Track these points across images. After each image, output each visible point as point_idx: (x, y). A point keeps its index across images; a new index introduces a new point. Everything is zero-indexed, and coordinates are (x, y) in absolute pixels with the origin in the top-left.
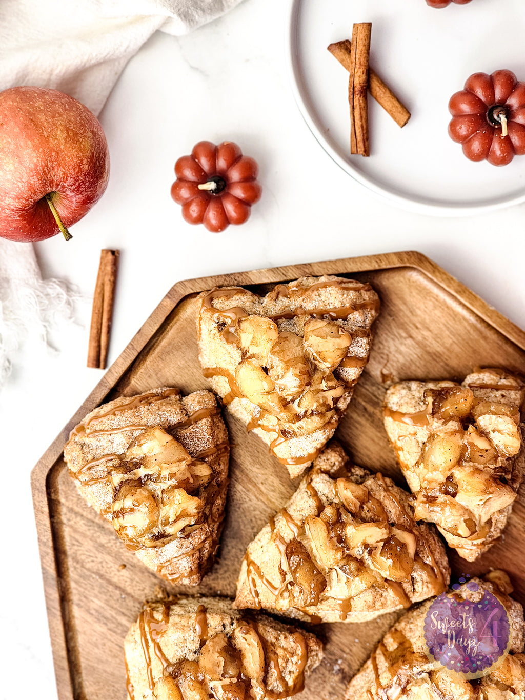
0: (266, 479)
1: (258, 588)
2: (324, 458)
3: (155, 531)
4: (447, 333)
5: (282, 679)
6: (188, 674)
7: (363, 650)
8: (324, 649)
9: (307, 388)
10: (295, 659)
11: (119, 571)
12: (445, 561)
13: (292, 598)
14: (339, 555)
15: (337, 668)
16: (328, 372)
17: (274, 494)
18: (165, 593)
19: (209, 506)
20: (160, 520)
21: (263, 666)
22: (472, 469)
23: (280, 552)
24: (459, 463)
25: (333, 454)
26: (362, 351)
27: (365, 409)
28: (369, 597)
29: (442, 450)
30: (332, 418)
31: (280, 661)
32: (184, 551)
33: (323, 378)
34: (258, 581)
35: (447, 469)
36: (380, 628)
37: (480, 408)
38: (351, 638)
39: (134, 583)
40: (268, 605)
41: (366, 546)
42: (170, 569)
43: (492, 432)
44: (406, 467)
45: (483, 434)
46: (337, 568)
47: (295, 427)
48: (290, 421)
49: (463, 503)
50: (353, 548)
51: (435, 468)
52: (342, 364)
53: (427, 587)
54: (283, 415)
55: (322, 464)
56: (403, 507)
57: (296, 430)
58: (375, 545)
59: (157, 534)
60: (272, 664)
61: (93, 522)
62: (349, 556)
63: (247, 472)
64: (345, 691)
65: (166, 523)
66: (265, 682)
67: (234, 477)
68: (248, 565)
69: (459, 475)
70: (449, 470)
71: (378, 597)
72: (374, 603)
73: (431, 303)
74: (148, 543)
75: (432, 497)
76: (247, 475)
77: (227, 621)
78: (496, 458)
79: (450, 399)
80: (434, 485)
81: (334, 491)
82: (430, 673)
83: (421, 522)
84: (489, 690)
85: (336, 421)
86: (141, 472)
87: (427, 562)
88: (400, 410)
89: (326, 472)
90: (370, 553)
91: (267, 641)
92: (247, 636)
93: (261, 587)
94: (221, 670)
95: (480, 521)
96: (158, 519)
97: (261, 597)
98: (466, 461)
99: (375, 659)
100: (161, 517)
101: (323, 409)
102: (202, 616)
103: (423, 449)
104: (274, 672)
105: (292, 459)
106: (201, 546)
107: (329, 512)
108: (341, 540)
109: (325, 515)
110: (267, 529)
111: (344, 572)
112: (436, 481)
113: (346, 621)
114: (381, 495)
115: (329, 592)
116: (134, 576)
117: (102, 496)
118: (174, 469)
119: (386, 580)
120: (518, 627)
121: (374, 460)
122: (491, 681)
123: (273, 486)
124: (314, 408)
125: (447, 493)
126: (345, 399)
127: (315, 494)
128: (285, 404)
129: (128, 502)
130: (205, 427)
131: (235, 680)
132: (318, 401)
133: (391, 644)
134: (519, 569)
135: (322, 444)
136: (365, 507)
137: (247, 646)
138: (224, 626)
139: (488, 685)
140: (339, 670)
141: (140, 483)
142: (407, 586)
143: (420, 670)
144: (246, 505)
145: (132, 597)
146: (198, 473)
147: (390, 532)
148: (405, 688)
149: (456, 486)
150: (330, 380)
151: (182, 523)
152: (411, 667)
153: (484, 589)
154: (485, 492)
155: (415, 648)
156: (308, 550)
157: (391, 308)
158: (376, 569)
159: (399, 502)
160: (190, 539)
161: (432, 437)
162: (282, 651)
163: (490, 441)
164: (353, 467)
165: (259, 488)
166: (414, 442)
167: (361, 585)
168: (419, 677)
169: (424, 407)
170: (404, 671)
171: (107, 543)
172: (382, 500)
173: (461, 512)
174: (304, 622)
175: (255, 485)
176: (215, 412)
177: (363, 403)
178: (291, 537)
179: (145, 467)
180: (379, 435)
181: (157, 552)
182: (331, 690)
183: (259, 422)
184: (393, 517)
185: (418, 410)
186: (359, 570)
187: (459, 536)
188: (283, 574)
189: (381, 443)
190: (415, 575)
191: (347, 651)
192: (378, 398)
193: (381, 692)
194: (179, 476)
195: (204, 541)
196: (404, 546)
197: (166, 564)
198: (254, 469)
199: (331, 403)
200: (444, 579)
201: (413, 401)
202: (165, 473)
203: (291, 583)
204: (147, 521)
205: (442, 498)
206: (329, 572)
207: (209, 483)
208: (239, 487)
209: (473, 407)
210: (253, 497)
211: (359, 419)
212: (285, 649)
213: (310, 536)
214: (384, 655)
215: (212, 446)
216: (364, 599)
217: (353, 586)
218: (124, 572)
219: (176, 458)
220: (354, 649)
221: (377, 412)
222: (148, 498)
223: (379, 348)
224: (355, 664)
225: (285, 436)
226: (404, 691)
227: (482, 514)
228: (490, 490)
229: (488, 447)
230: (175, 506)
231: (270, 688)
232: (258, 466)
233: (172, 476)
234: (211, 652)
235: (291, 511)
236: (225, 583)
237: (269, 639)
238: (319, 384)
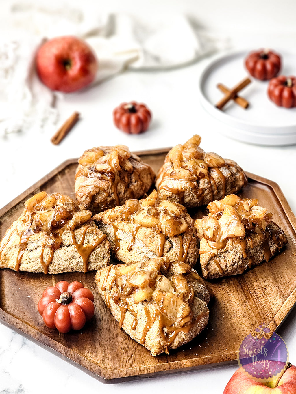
5: (84, 239)
9: (194, 159)
19: (119, 177)
32: (95, 184)
41: (166, 210)
47: (178, 170)
48: (177, 166)
49: (220, 222)
50: (160, 207)
52: (214, 168)
53: (175, 256)
57: (177, 173)
58: (169, 213)
62: (155, 208)
71: (152, 235)
72: (148, 236)
85: (194, 184)
87: (184, 247)
90: (164, 213)
101: (194, 172)
115: (134, 216)
126: (204, 182)
128: (181, 161)
131: (68, 210)
158: (161, 221)
181: (85, 179)
186: (154, 215)
190: (174, 244)
199: (198, 173)
216: (145, 231)
227: (224, 232)
238: (200, 162)
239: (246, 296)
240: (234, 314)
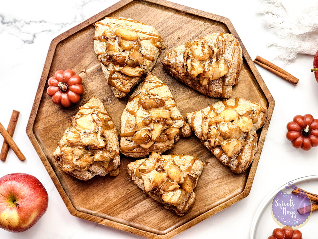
0: (188, 104)
1: (152, 83)
2: (189, 128)
3: (191, 56)
4: (213, 193)
5: (117, 78)
6: (136, 46)
7: (111, 112)
8: (117, 98)
9: (219, 133)
10: (122, 86)
11: (178, 35)
12: (132, 156)
13: (145, 94)
14: (154, 118)
15: (109, 99)
16: (222, 143)
17: (182, 104)
18: (163, 49)
19: (190, 79)
20: (194, 59)
21: (126, 74)
22: (164, 180)
23: (163, 97)
24: (168, 176)
25: (188, 132)
26: (223, 159)
27: (198, 151)
28: (133, 122)
29: (176, 172)
30: (204, 138)
31: (124, 81)
32: (178, 63)
33: (220, 141)
34: (155, 85)
35: (168, 171)
36: (116, 121)
37: (184, 193)
38: (117, 109)
39: (172, 39)
40: (145, 84)
41: (152, 130)
42: (173, 55)
43: (174, 193)
44: (173, 157)
45: (175, 190)
46: (149, 116)
47: (207, 123)
48: (210, 122)
49: (152, 172)
50: (154, 125)
51: (170, 167)
52: (222, 149)
53: (126, 145)
54: (213, 120)
55: (187, 127)
56: (159, 149)
57: (205, 123)
58: (151, 133)
59: (189, 56)
60: (124, 77)
61: (200, 34)
62: (151, 122)
63: (194, 98)
64: (99, 99)
65: (192, 61)
66: (119, 72)
67: (195, 92)
68: (161, 83)
69: (164, 175)
70: (167, 172)
71: (131, 126)
72: (130, 124)
73: (226, 192)
74: (187, 51)
75: (159, 162)
76: (193, 97)
77: (146, 67)
78: (164, 191)
79: (191, 183)
80: (164, 164)
81: (175, 127)
82: (97, 133)
83: (151, 153)
84: (82, 151)
85: (202, 139)
86: (214, 60)
87: (135, 149)
88: (194, 163)
89: (183, 127)
90: (149, 130)
91: (133, 79)
92: (138, 72)
93: (152, 85)
94: (132, 58)
95: (143, 175)
96: (195, 59)
97: (149, 83)
98: (167, 179)
99: (107, 115)
100: (195, 60)
101: (209, 136)
102: (152, 59)
103: (178, 166)
104: (121, 76)
105: (195, 117)
106: (177, 69)
107: (171, 122)
108: (158, 122)
109: (170, 120)
110: (172, 96)
111: (146, 118)
112: (165, 165)
113: (125, 110)
114: (167, 143)
115: (141, 109)
116: (174, 40)
117: (211, 42)
118: (210, 72)
119: (136, 132)
120: (98, 171)
121: (178, 146)
122: (85, 153)
123: (185, 105)
124: (211, 133)
125: (158, 167)
126: (208, 145)
127: (178, 119)
128: (217, 123)
129: (206, 51)
130: (219, 90)
131: (125, 61)
132: (213, 135)
133: (110, 123)
134: (116, 181)
135: (195, 130)
136: (166, 135)
137: (135, 71)
138: (145, 66)
139: (84, 152)
140: (107, 100)
141: (211, 58)
142: (130, 138)
143: (99, 129)
144: (182, 92)
145: (167, 36)
146: (205, 80)
147: (153, 141)
148: (95, 121)
149: (160, 172)
150: (218, 143)
151: (189, 66)
152: (101, 127)
153: (116, 165)
154: (154, 181)
155: (106, 131)
156: (160, 108)
157: (231, 176)
158: (142, 130)
159: (161, 149)
160: (182, 67)
161: (181, 171)
162: (127, 83)
163: (171, 191)
164: (180, 137)
165: (186, 99)
166: (181, 164)
167: (139, 122)
168: (97, 128)
169: (192, 173)
170: (101, 124)
171: (190, 35)
172: (165, 143)
173: (150, 170)
174: (131, 95)
175: (188, 99)
176: (222, 96)
177: (201, 151)
178: (166, 104)
179: (216, 62)
180: (187, 152)
181: (182, 53)
182: (102, 94)
183: (213, 111)
184: (157, 144)
185: (192, 170)
186: (145, 123)
187: (140, 165)
188: (154, 95)
189: (183, 151)
190: (133, 143)
191: (113, 106)
192: (200, 157)
193: (96, 112)
194: (207, 73)
195: (178, 72)
196: (146, 144)
197: (176, 54)
198: (194, 101)
199: (210, 140)
200: (125, 153)
201: (196, 170)
202: (211, 69)
203: (150, 96)
204: (196, 55)
205: (157, 165)
206: (149, 112)
207: (199, 83)
208: (190, 92)
209: (185, 190)
210: (184, 96)
211: (196, 147)
212: (127, 84)
213: (164, 111)
214: (107, 119)
215: (212, 89)
216: (133, 120)
217: (140, 118)
218: (177, 37)
219: (214, 75)
220: (113, 109)
221: (196, 155)
222: (204, 58)
223: (218, 166)
224: (107, 107)
225: (204, 118)
226: (94, 121)
227: (145, 177)
228: (154, 183)
229: (169, 189)
230: (198, 67)
231: (116, 73)
232: (195, 103)
233: (209, 70)
234: (139, 57)
235: (175, 108)
236: (157, 72)
237: (133, 80)
238: (219, 138)
239: (123, 197)
240: (105, 193)
